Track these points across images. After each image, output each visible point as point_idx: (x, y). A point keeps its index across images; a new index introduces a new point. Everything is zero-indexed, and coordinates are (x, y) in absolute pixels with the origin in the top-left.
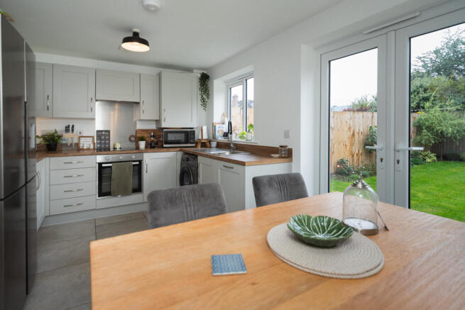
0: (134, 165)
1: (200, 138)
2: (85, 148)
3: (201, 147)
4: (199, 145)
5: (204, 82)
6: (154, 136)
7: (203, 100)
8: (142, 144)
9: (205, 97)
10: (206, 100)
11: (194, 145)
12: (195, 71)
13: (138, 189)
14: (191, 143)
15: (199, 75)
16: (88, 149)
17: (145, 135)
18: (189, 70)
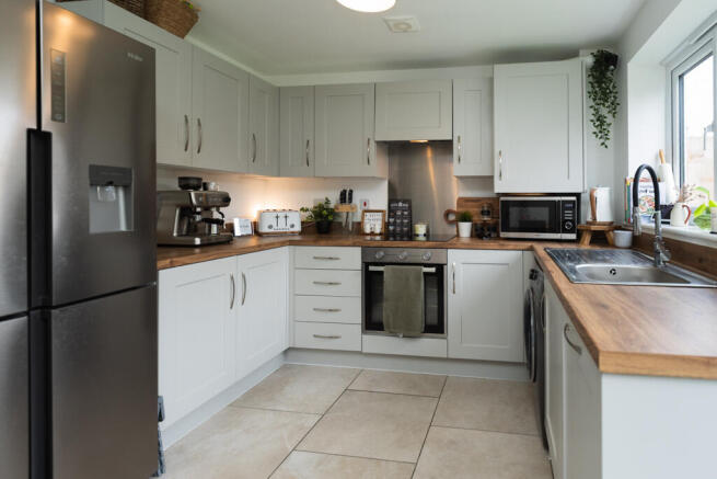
0: (426, 274)
1: (589, 219)
2: (368, 231)
3: (591, 243)
4: (587, 238)
5: (603, 74)
6: (488, 213)
7: (600, 121)
8: (465, 229)
9: (604, 111)
10: (609, 119)
11: (573, 236)
12: (581, 52)
13: (436, 327)
14: (565, 231)
15: (590, 60)
16: (372, 234)
17: (474, 210)
18: (564, 53)
